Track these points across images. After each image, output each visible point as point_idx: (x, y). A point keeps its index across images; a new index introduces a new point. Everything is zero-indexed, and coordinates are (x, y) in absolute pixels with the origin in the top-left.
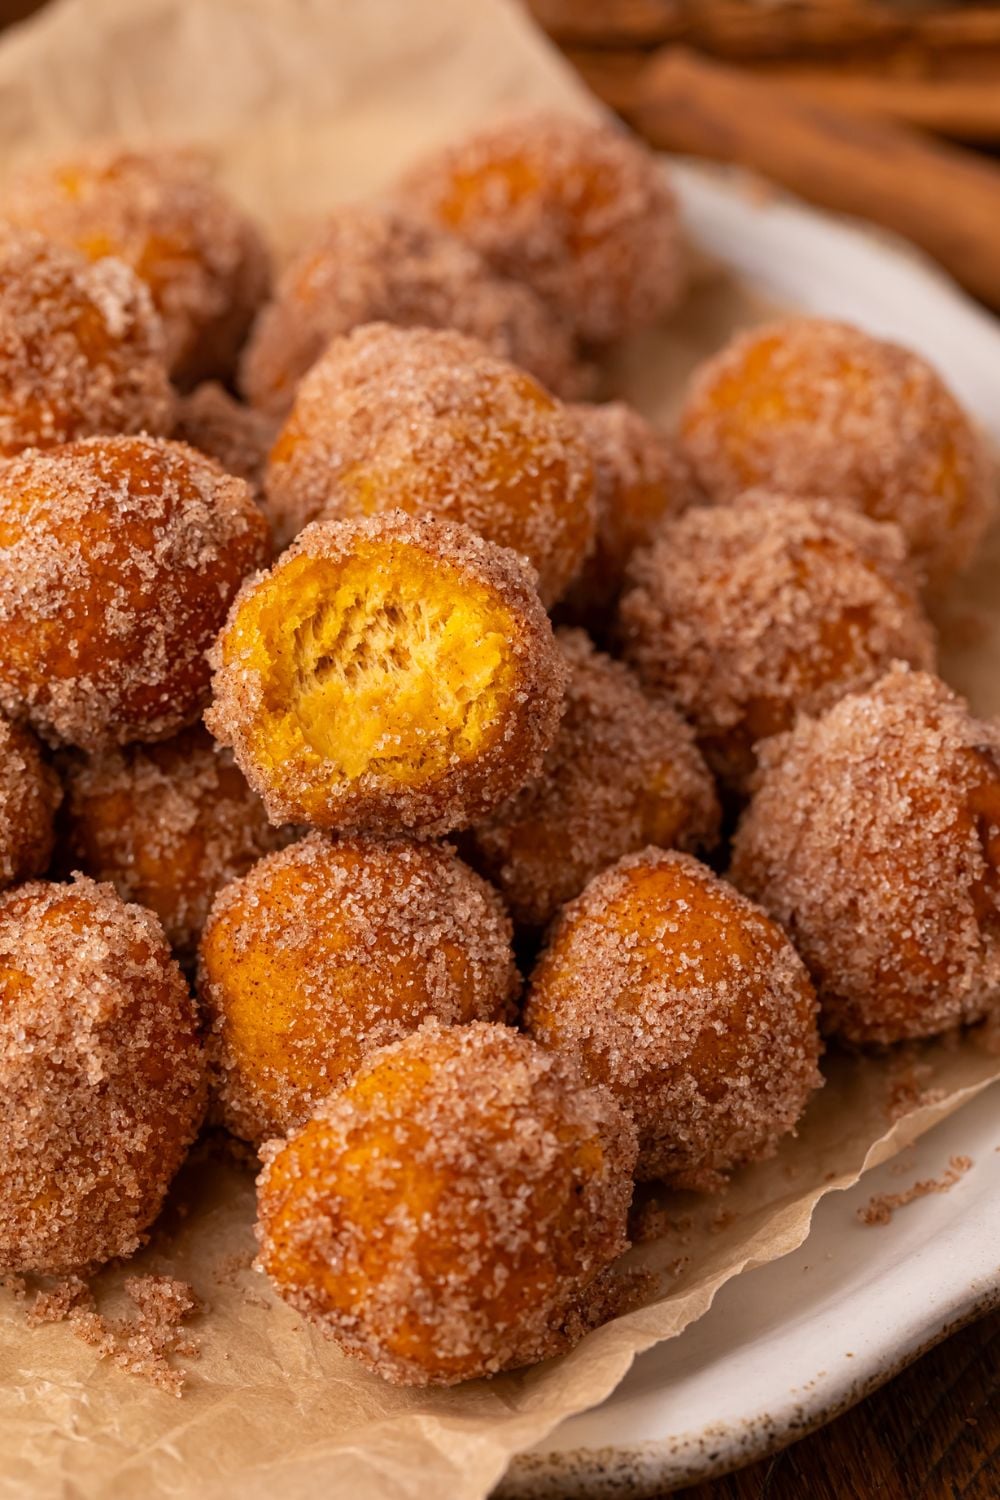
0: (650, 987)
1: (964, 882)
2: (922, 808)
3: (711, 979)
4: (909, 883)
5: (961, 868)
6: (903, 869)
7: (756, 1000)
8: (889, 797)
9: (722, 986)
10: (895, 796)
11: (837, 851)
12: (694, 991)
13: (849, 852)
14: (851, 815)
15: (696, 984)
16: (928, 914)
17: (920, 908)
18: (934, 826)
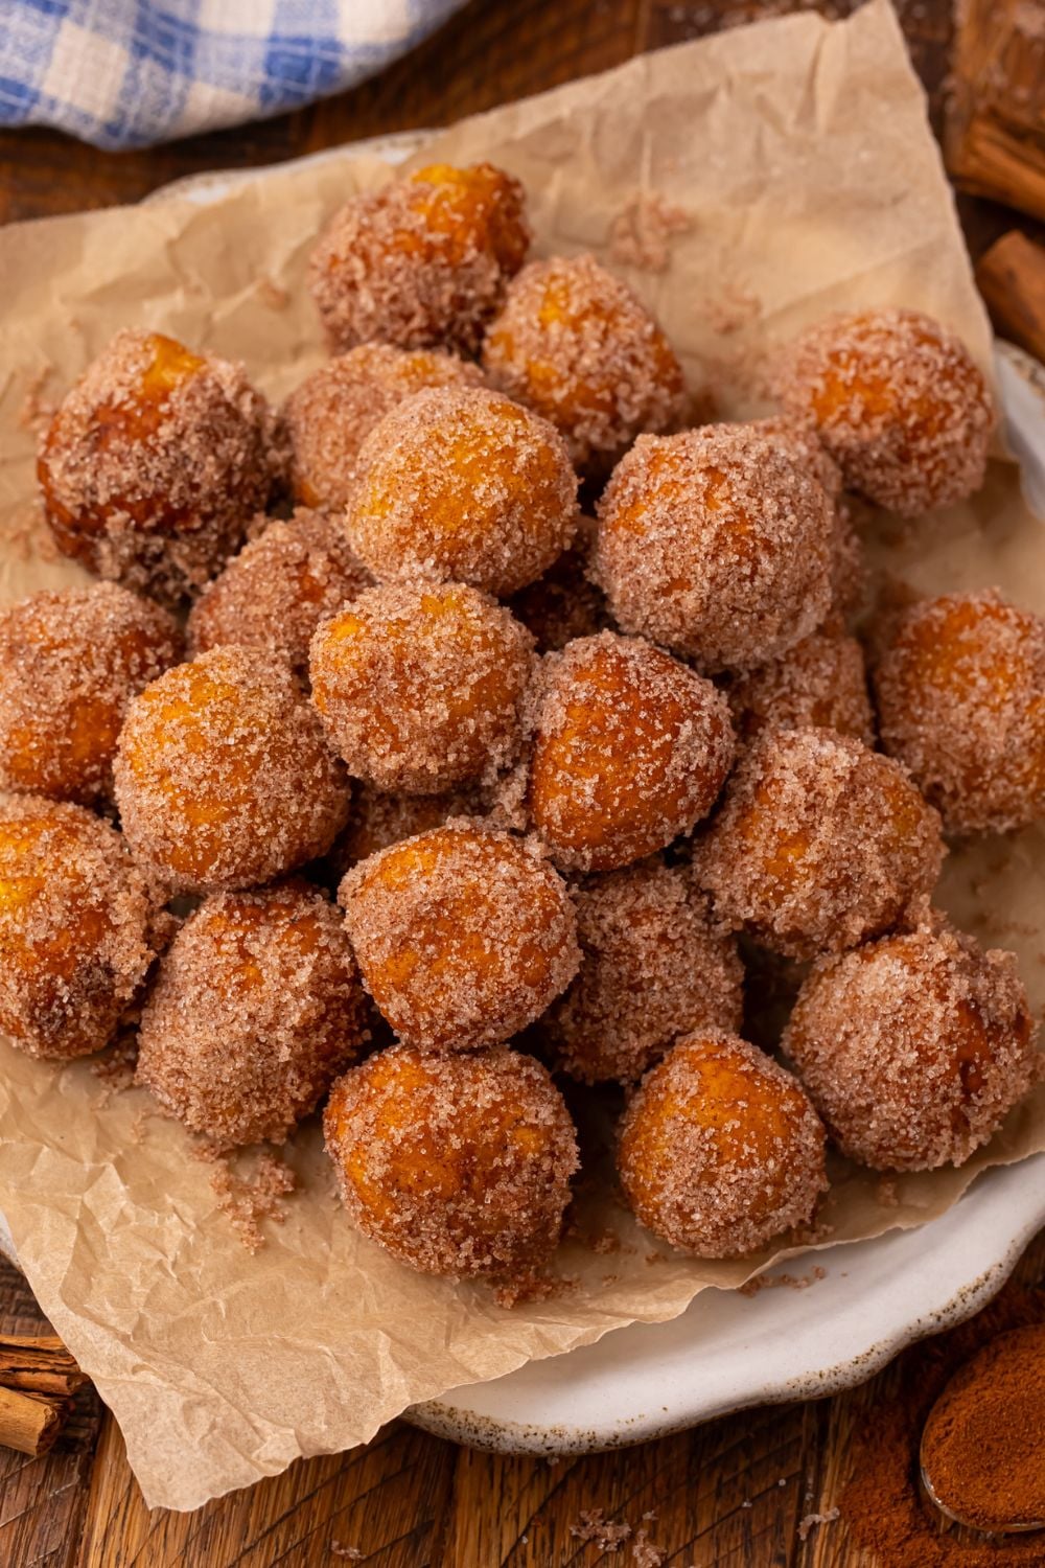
0: (723, 1169)
1: (946, 1108)
2: (926, 1058)
3: (764, 1159)
4: (908, 1104)
5: (945, 1099)
6: (907, 1096)
7: (791, 1163)
8: (903, 1047)
9: (771, 1164)
10: (908, 1047)
11: (863, 1072)
12: (754, 1171)
13: (872, 1076)
14: (876, 1052)
15: (754, 1165)
16: (919, 1124)
17: (915, 1120)
18: (931, 1072)
